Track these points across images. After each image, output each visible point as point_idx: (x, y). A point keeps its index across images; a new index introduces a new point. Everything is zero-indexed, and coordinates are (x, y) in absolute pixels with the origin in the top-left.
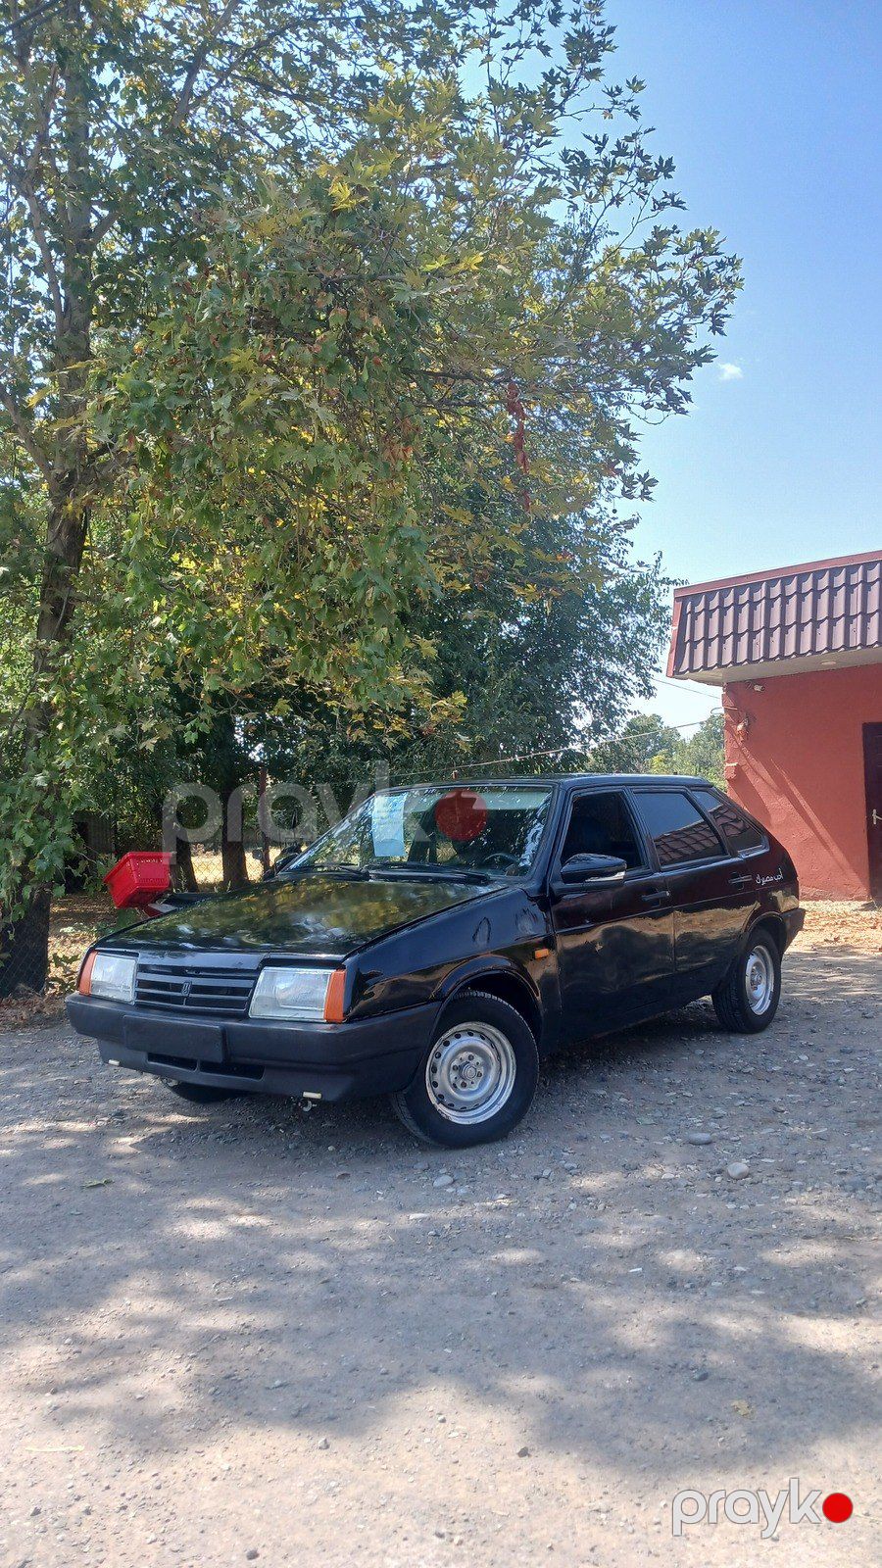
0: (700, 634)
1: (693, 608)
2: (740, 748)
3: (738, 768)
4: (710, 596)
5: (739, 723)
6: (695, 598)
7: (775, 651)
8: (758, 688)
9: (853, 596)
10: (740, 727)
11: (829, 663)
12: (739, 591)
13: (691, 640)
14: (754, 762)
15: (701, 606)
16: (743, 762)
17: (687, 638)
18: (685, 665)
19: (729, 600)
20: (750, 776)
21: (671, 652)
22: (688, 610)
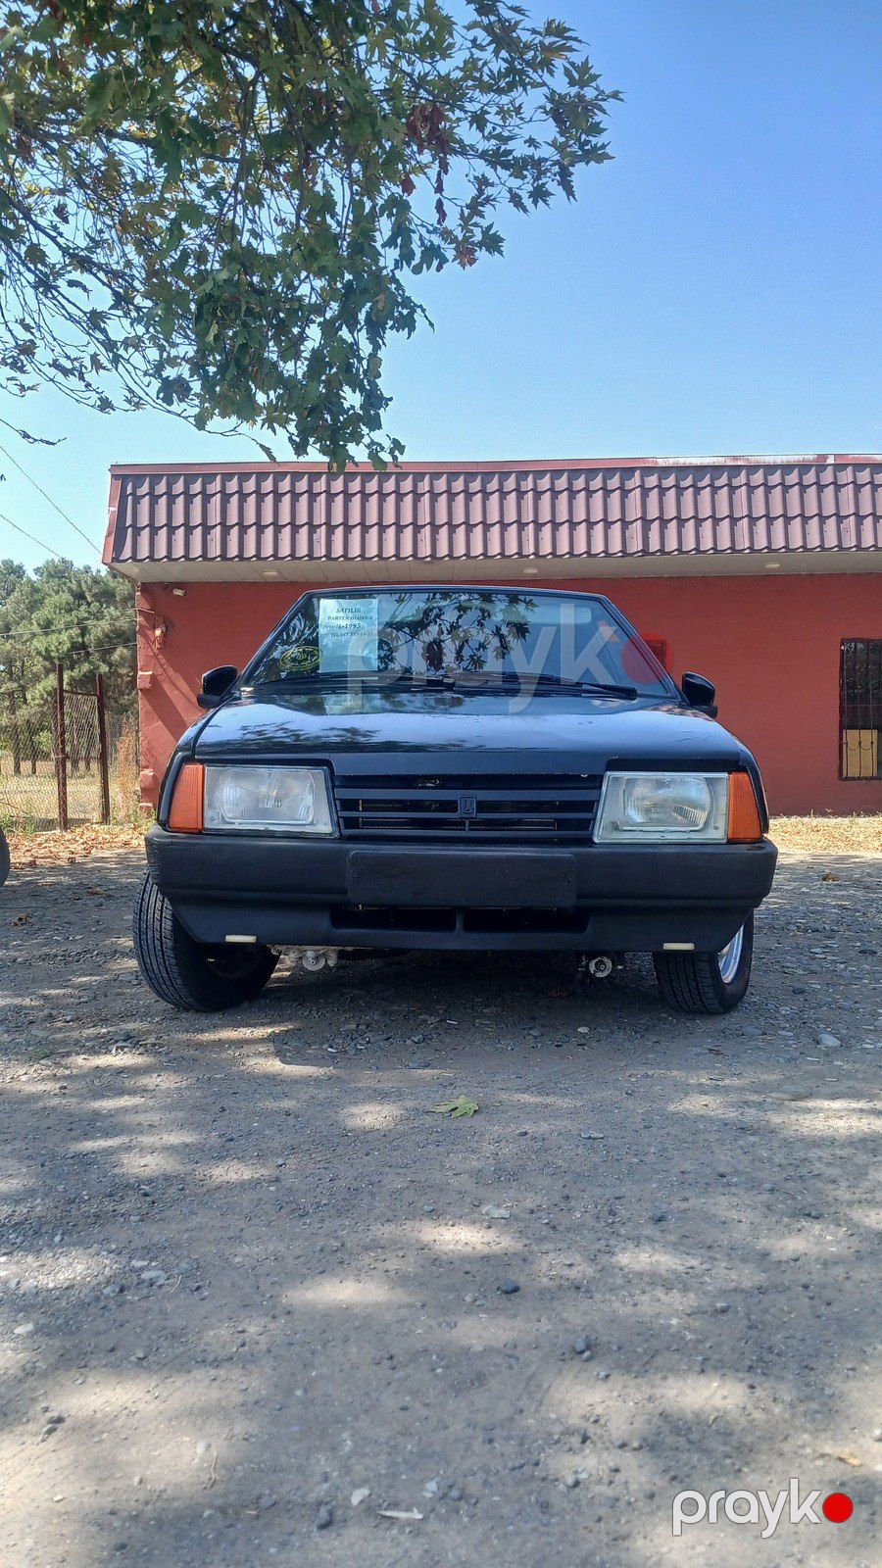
0: (144, 520)
1: (134, 488)
2: (156, 656)
3: (153, 678)
4: (155, 479)
5: (154, 628)
6: (138, 480)
7: (233, 551)
8: (179, 592)
9: (316, 505)
10: (158, 632)
11: (271, 574)
12: (190, 479)
13: (134, 525)
14: (171, 672)
15: (145, 489)
16: (160, 671)
17: (129, 522)
18: (127, 553)
19: (179, 487)
20: (166, 687)
21: (108, 535)
22: (129, 490)
